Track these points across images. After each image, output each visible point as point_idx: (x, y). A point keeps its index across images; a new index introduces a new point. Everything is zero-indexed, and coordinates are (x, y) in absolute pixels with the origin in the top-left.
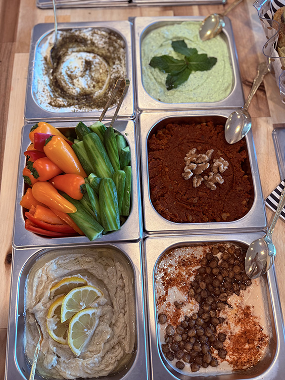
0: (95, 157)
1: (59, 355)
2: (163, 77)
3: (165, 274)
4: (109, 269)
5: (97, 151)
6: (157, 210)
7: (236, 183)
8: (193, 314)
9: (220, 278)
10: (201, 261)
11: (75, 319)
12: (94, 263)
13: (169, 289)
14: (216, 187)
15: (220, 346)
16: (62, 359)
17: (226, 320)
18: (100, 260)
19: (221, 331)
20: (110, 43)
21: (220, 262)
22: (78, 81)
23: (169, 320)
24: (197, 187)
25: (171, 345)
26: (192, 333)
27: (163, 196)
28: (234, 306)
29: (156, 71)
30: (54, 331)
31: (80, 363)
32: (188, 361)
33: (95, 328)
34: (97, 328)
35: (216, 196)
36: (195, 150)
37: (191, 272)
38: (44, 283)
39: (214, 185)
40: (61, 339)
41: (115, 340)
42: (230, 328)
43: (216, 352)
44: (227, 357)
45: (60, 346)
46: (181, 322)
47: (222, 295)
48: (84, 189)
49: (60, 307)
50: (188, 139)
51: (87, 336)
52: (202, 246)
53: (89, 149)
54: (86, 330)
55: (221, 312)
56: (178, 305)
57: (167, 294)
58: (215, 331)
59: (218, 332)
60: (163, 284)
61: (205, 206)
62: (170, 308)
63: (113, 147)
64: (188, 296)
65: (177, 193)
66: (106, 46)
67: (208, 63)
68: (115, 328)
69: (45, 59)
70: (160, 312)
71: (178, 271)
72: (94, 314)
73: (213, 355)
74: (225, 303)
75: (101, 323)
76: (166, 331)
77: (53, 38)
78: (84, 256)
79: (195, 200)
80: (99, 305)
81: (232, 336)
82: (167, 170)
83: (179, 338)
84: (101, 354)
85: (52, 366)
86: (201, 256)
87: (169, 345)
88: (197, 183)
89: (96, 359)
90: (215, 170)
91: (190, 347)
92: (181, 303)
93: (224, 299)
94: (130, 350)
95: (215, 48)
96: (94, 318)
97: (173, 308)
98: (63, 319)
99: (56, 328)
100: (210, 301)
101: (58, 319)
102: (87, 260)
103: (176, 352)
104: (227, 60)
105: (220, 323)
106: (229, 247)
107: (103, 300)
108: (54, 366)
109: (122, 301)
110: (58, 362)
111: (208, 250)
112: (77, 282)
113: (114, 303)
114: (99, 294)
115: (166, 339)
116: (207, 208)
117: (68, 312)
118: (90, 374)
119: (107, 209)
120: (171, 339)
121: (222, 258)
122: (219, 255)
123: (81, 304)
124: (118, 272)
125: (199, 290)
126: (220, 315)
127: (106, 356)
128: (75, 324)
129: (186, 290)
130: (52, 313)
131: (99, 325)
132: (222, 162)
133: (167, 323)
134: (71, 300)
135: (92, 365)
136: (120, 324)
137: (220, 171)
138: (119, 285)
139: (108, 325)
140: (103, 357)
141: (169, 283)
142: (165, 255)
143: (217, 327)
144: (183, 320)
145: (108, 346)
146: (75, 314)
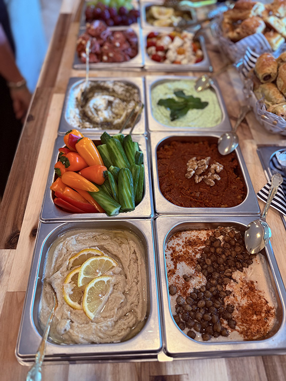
0: (116, 154)
1: (73, 320)
2: (168, 112)
3: (174, 251)
4: (123, 246)
5: (117, 150)
6: (167, 199)
7: (231, 183)
8: (201, 287)
9: (224, 256)
10: (205, 242)
11: (92, 285)
12: (110, 240)
13: (178, 264)
14: (214, 182)
15: (230, 316)
16: (75, 324)
17: (233, 293)
18: (115, 239)
19: (229, 302)
20: (127, 91)
21: (223, 243)
22: (102, 112)
23: (179, 291)
24: (199, 183)
25: (182, 315)
26: (202, 303)
27: (170, 191)
28: (239, 281)
29: (163, 109)
30: (70, 296)
31: (94, 327)
32: (199, 329)
33: (109, 294)
34: (110, 295)
35: (215, 192)
36: (195, 158)
37: (197, 250)
38: (63, 255)
39: (212, 181)
40: (76, 305)
41: (128, 307)
42: (237, 300)
43: (225, 322)
44: (237, 328)
45: (74, 311)
46: (191, 293)
47: (226, 271)
48: (106, 174)
49: (77, 274)
50: (189, 152)
51: (101, 301)
52: (206, 230)
53: (111, 149)
54: (100, 295)
55: (227, 286)
56: (186, 278)
57: (176, 268)
58: (223, 303)
59: (226, 304)
60: (172, 260)
61: (206, 199)
62: (179, 280)
64: (196, 270)
65: (182, 188)
66: (124, 93)
67: (201, 105)
68: (128, 296)
69: (77, 98)
70: (170, 284)
71: (185, 249)
72: (108, 281)
73: (223, 325)
74: (231, 278)
75: (115, 291)
76: (177, 301)
77: (85, 85)
78: (101, 234)
79: (198, 195)
80: (114, 274)
81: (239, 307)
82: (173, 172)
83: (189, 308)
84: (115, 318)
85: (65, 330)
86: (205, 238)
87: (180, 316)
88: (198, 180)
89: (109, 323)
90: (213, 171)
91: (200, 316)
92: (189, 276)
93: (229, 274)
94: (141, 318)
95: (207, 96)
96: (109, 285)
97: (182, 281)
98: (80, 284)
99: (72, 293)
100: (217, 275)
101: (75, 285)
102: (104, 237)
103: (186, 321)
104: (216, 102)
105: (227, 295)
106: (229, 231)
107: (118, 269)
108: (67, 329)
109: (135, 272)
110: (72, 327)
111: (211, 234)
112: (95, 253)
113: (128, 274)
114: (114, 264)
115: (177, 309)
116: (208, 201)
117: (85, 277)
118: (102, 339)
119: (124, 190)
120: (181, 308)
121: (224, 240)
122: (221, 238)
123: (97, 271)
124: (131, 248)
125: (206, 266)
126: (227, 288)
127: (119, 321)
128: (91, 289)
129: (193, 265)
130: (69, 280)
131: (113, 292)
132: (219, 165)
133: (177, 294)
134: (88, 267)
135: (105, 328)
136: (134, 292)
137: (217, 171)
138: (132, 258)
139: (121, 293)
140: (117, 321)
141: (176, 258)
142: (173, 237)
143: (225, 299)
144: (192, 291)
145: (121, 312)
146: (91, 280)
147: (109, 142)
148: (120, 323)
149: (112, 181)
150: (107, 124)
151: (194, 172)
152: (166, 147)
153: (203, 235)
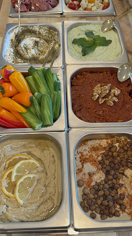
0: (39, 83)
1: (8, 205)
2: (80, 49)
3: (82, 155)
4: (45, 152)
5: (40, 80)
6: (78, 117)
7: (126, 103)
8: (101, 181)
9: (118, 158)
10: (105, 148)
11: (21, 180)
12: (36, 148)
13: (84, 165)
14: (113, 103)
15: (121, 202)
16: (10, 208)
17: (124, 186)
18: (39, 147)
19: (121, 192)
20: (50, 33)
21: (118, 149)
22: (30, 50)
23: (85, 184)
24: (101, 104)
25: (87, 201)
26: (101, 193)
27: (80, 110)
28: (129, 177)
29: (76, 46)
30: (6, 188)
31: (23, 210)
32: (99, 212)
33: (34, 187)
34: (35, 187)
35: (114, 110)
36: (100, 85)
37: (99, 154)
38: (1, 159)
39: (112, 102)
40: (10, 194)
41: (48, 196)
42: (127, 191)
43: (118, 206)
44: (126, 210)
45: (9, 199)
46: (93, 186)
47: (120, 169)
48: (32, 99)
49: (11, 172)
50: (96, 80)
51: (28, 192)
52: (106, 139)
53: (36, 79)
54: (28, 188)
55: (120, 180)
56: (90, 175)
57: (83, 167)
58: (117, 193)
59: (119, 193)
60: (81, 161)
61: (107, 116)
62: (85, 176)
63: (50, 78)
64: (97, 169)
65: (89, 108)
66: (47, 35)
67: (106, 43)
68: (48, 188)
69: (12, 40)
70: (79, 179)
71: (90, 153)
72: (34, 177)
73: (116, 209)
74: (123, 174)
75: (38, 184)
76: (83, 191)
77: (17, 30)
78: (29, 143)
79: (101, 113)
80: (38, 172)
81: (129, 195)
82: (83, 95)
83: (92, 196)
84: (38, 204)
85: (3, 212)
86: (105, 145)
87: (85, 202)
88: (101, 101)
89: (34, 207)
90: (112, 95)
91: (99, 202)
92: (92, 173)
93: (122, 172)
94: (57, 203)
95: (110, 35)
96: (34, 180)
97: (87, 177)
98: (13, 179)
99: (7, 186)
100: (113, 172)
101: (9, 180)
102: (31, 146)
103: (90, 206)
104: (117, 41)
105: (120, 187)
106: (123, 140)
107: (41, 169)
108: (4, 212)
109: (53, 170)
110: (7, 210)
111: (109, 142)
112: (24, 157)
113: (48, 172)
114: (38, 165)
115: (83, 197)
116: (108, 118)
117: (17, 175)
118: (29, 218)
119: (45, 111)
120: (86, 196)
121: (119, 146)
122: (117, 145)
123: (26, 170)
124: (51, 153)
125: (105, 166)
126: (120, 181)
127: (41, 206)
128: (21, 183)
129: (96, 165)
130: (5, 176)
131: (37, 185)
132: (117, 90)
133: (83, 186)
134: (19, 167)
135: (30, 211)
136: (52, 185)
137: (115, 94)
138: (51, 160)
139: (43, 185)
140: (40, 206)
141: (83, 160)
142: (81, 144)
143: (118, 190)
144: (94, 184)
145: (42, 199)
146: (21, 177)
147: (35, 74)
148: (41, 207)
149: (36, 104)
150: (34, 60)
151: (98, 96)
152: (78, 76)
153: (104, 143)
